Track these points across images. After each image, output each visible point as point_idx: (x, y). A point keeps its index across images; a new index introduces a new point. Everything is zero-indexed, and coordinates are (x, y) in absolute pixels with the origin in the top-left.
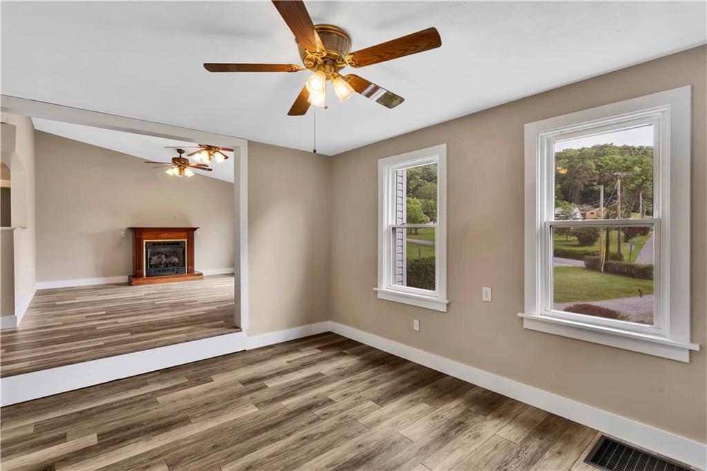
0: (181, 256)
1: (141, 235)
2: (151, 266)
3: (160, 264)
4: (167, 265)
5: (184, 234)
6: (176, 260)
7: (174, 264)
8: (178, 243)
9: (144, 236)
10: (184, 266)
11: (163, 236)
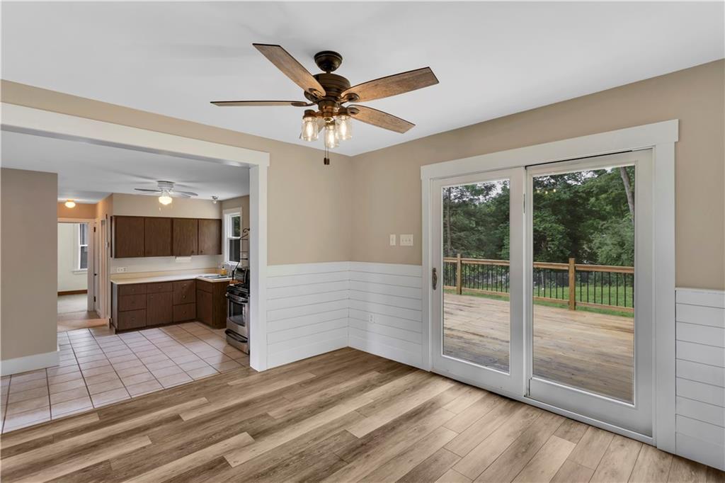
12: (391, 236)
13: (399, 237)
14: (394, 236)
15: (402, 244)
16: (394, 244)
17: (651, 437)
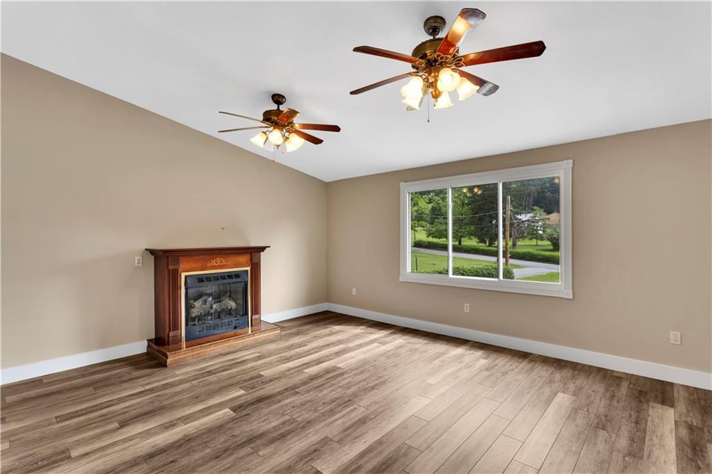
0: (240, 296)
1: (178, 262)
2: (194, 319)
3: (209, 314)
4: (219, 315)
5: (244, 258)
6: (232, 304)
7: (229, 312)
8: (237, 275)
9: (182, 266)
10: (246, 313)
11: (213, 263)
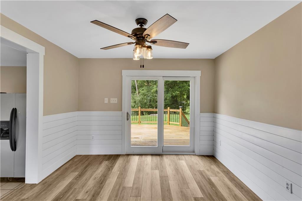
12: (105, 99)
13: (110, 99)
14: (107, 99)
15: (111, 102)
16: (107, 102)
17: (194, 152)
